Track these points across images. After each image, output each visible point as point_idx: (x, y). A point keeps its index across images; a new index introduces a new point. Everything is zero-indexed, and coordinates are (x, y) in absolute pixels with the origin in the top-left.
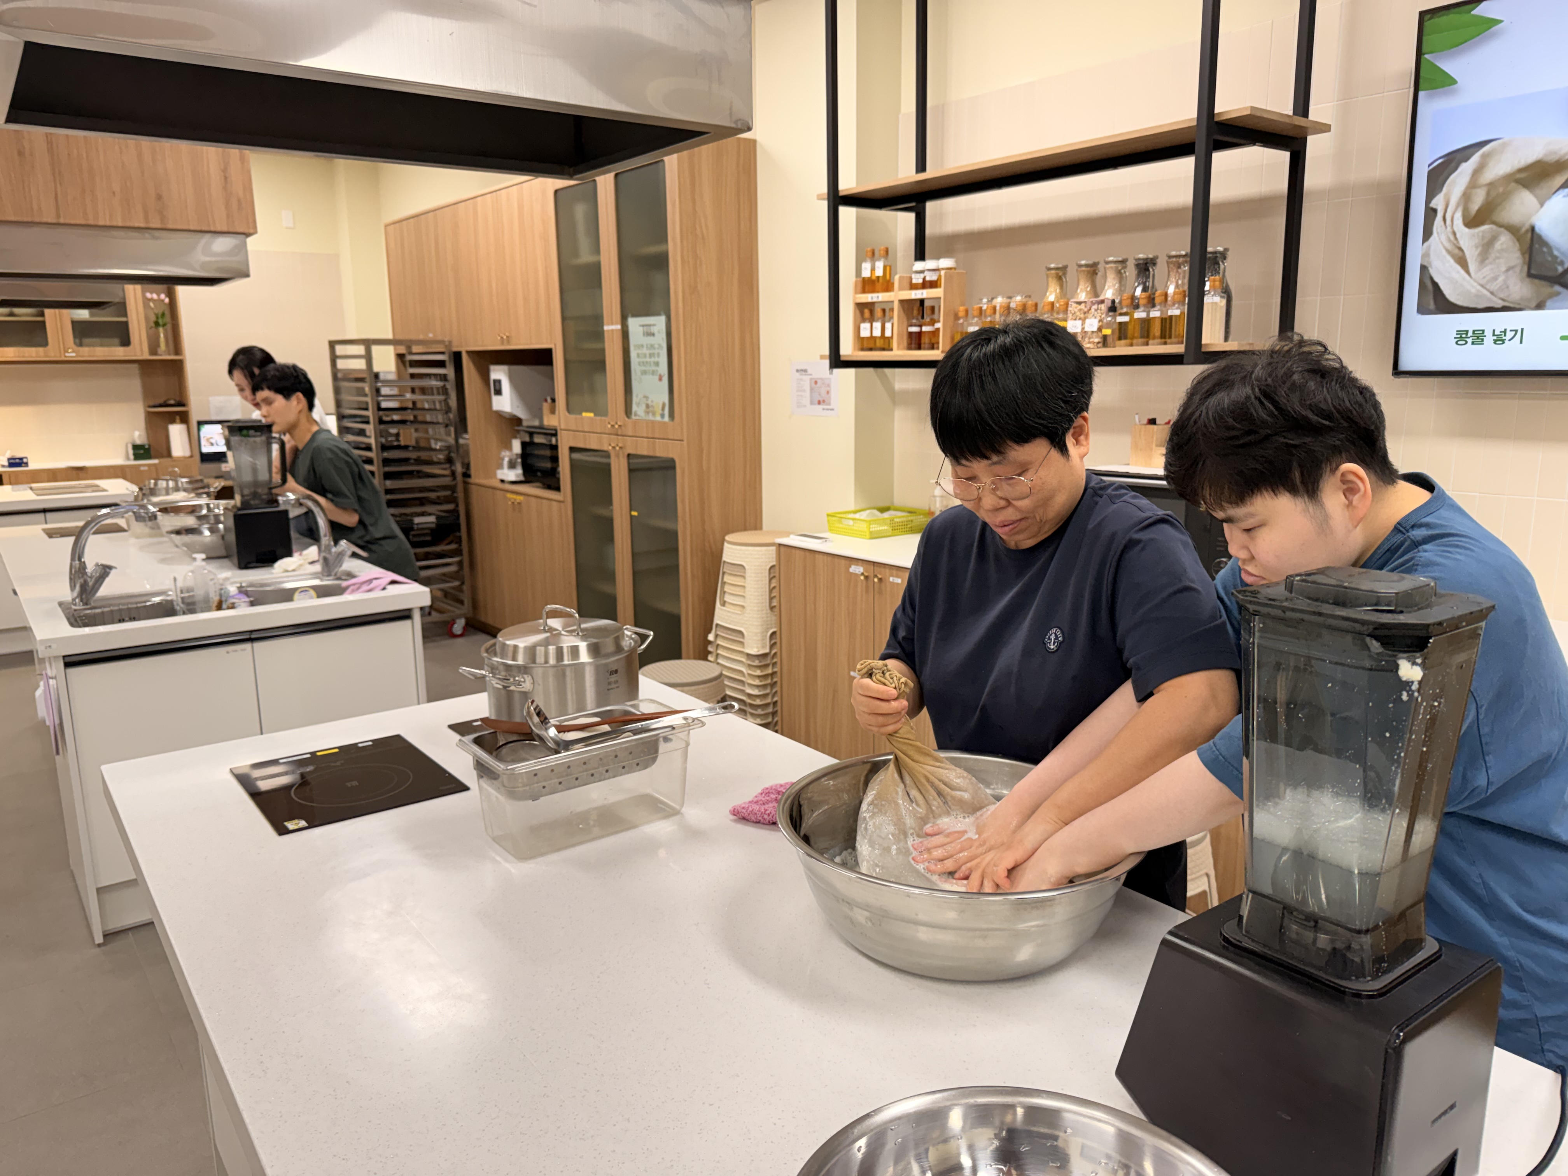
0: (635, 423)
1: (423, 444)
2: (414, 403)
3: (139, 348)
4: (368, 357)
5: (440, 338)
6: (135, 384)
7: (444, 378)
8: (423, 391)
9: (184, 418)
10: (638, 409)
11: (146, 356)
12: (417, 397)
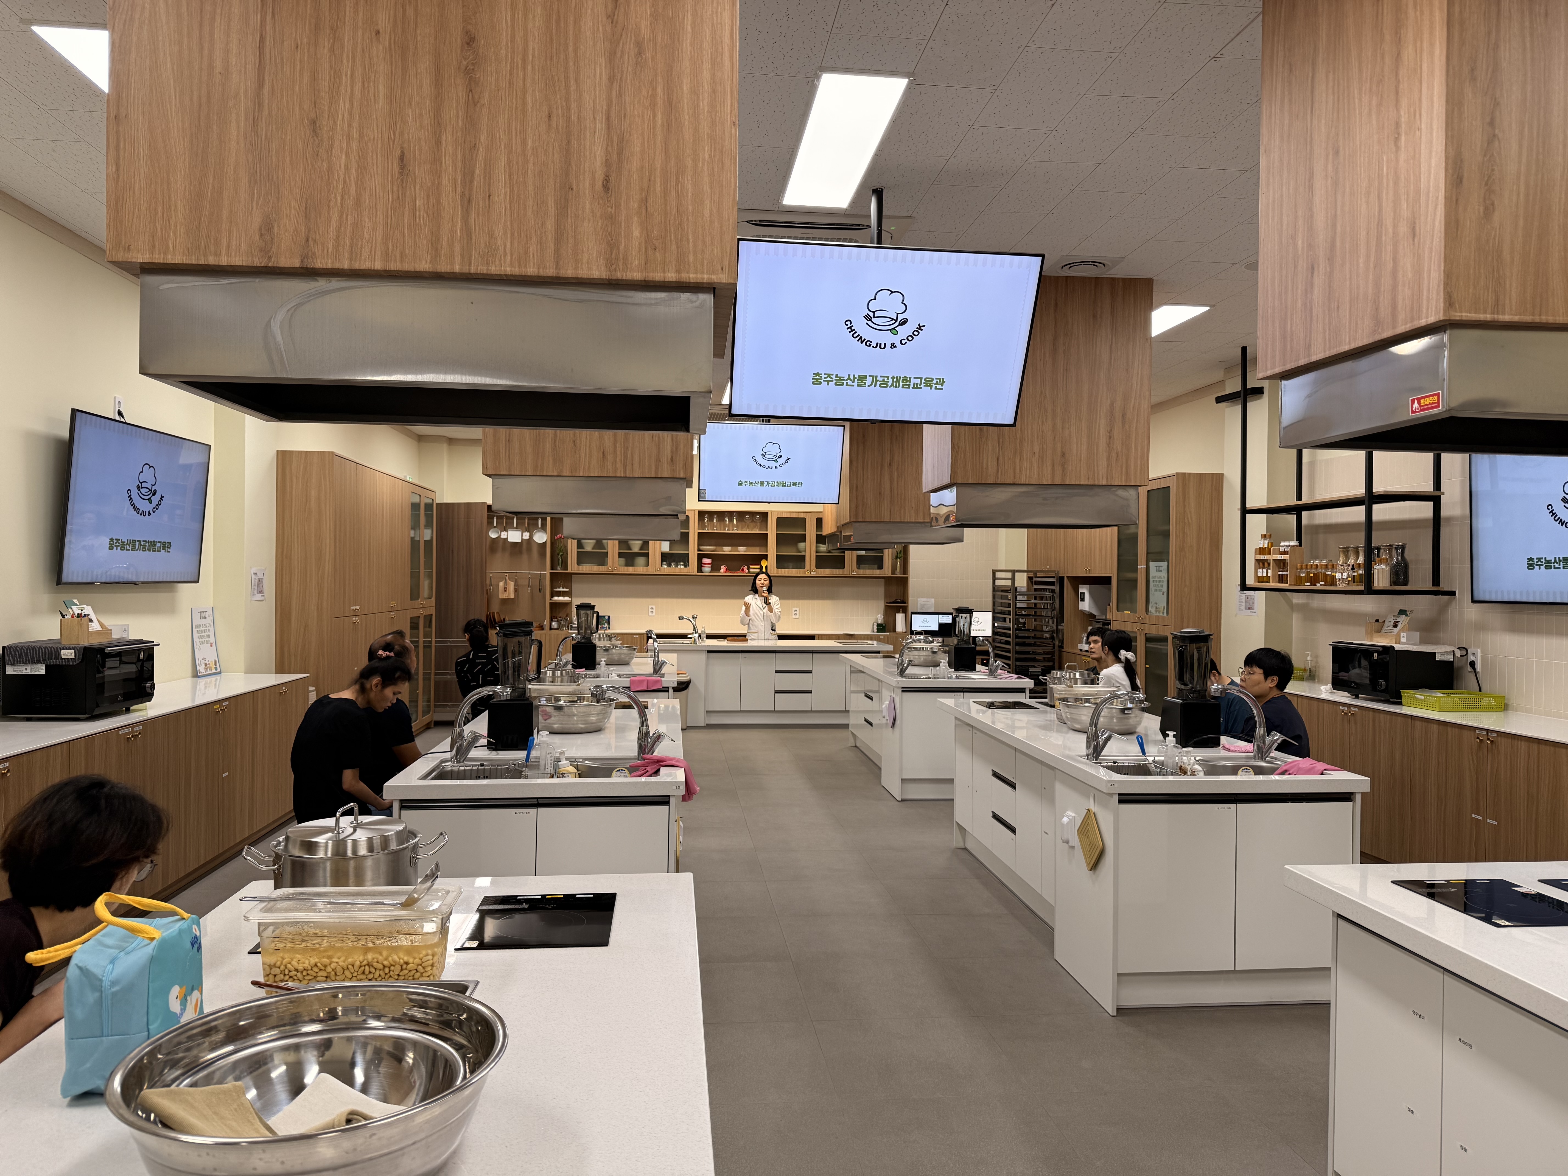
0: (1150, 617)
1: (1038, 628)
2: (1035, 605)
3: (887, 571)
4: (1013, 579)
5: (1053, 569)
6: (881, 590)
7: (1053, 591)
8: (1041, 598)
9: (904, 610)
10: (1152, 609)
11: (890, 575)
12: (1037, 601)
